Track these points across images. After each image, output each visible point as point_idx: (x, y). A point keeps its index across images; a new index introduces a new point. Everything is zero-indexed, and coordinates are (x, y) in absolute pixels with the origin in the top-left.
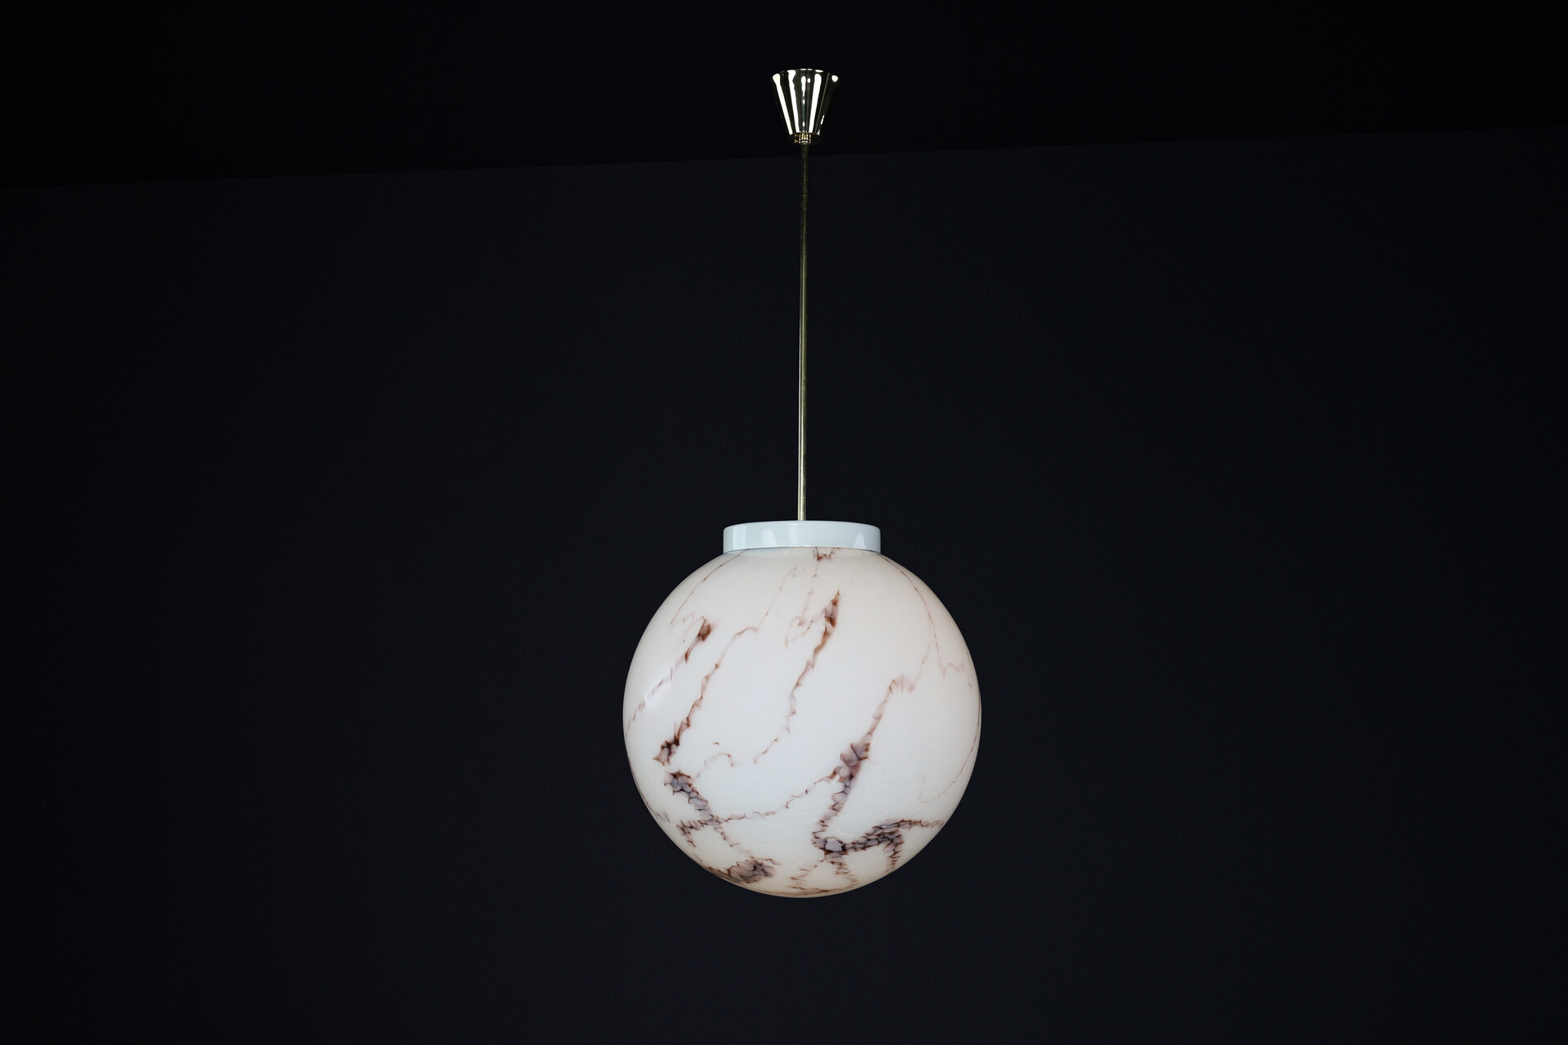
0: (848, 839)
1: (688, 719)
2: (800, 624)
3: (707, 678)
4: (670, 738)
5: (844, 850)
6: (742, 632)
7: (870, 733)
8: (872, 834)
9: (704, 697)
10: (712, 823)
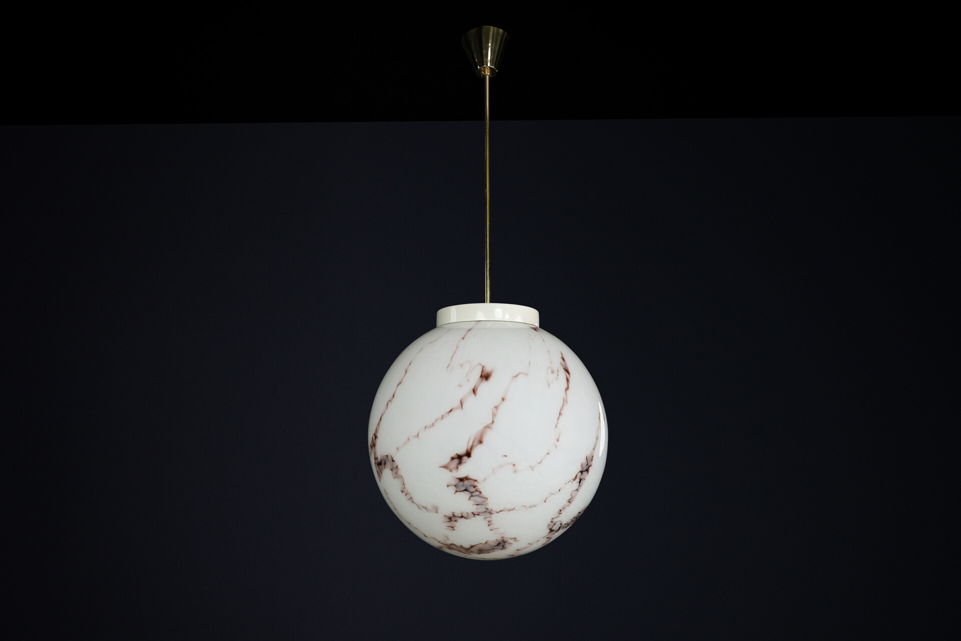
1: (480, 437)
3: (496, 407)
4: (462, 450)
5: (559, 529)
6: (517, 376)
9: (495, 421)
10: (485, 514)
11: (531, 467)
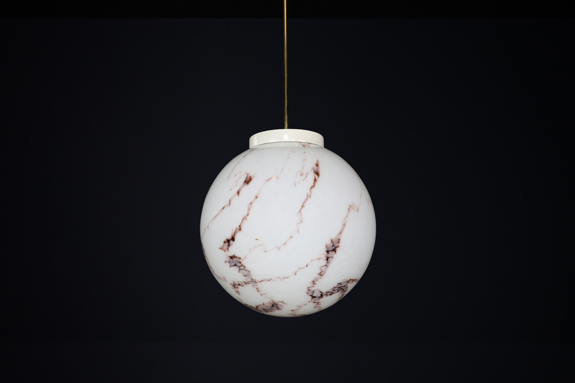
0: (324, 290)
1: (240, 226)
2: (301, 175)
3: (251, 203)
4: (229, 237)
5: (322, 296)
6: (270, 179)
7: (340, 233)
8: (336, 287)
9: (250, 214)
10: (252, 283)
11: (277, 247)
